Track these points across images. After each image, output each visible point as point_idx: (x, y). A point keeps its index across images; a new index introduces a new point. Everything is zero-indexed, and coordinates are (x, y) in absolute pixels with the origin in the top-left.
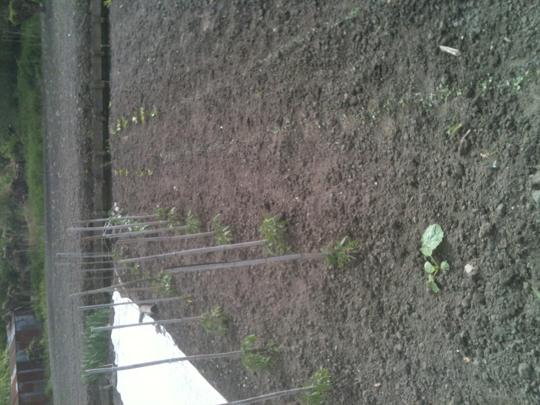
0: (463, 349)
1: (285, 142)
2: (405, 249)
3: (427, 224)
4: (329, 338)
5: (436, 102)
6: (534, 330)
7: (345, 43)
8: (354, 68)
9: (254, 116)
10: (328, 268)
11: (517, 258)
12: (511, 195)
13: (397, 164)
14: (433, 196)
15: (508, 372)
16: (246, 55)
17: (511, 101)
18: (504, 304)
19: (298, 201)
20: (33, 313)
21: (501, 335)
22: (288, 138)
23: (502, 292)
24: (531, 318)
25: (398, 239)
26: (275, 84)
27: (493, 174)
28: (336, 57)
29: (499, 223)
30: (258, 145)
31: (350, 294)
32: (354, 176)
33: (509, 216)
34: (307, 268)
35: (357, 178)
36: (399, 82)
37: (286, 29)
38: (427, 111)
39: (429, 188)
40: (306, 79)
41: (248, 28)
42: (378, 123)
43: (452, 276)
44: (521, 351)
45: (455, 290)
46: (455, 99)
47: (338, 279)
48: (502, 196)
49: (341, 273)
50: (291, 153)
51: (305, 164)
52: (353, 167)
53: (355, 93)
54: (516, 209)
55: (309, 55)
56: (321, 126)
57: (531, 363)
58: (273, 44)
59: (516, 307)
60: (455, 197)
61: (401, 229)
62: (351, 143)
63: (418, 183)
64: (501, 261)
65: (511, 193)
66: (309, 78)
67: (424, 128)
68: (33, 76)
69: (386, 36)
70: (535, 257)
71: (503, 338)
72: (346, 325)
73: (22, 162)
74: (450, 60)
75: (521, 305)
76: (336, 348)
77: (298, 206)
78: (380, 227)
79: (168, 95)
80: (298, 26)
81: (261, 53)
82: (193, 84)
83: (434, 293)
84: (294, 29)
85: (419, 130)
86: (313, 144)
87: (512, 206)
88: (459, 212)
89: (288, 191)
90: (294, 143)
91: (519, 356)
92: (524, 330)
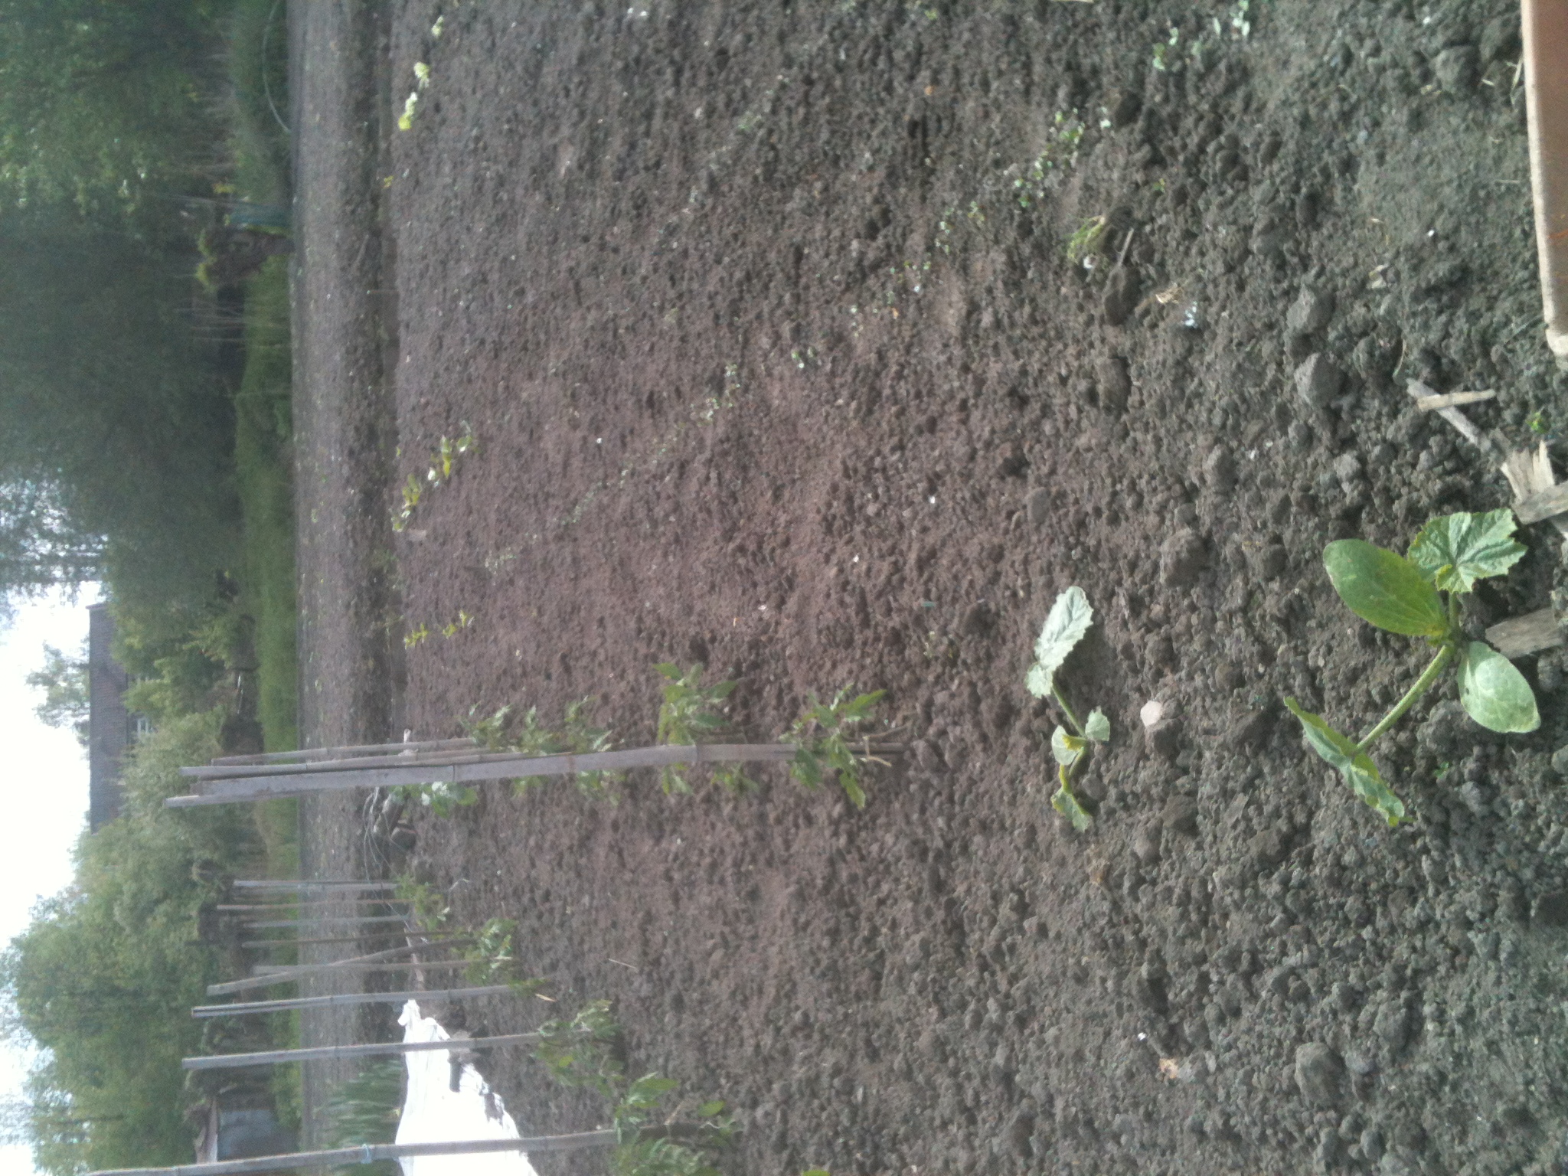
0: (1152, 1026)
1: (728, 439)
2: (1005, 698)
3: (1052, 592)
4: (844, 1062)
5: (1053, 180)
6: (1341, 906)
7: (844, 87)
8: (867, 155)
9: (663, 382)
10: (829, 816)
11: (1280, 641)
12: (1243, 408)
13: (976, 415)
14: (1062, 495)
15: (1271, 1090)
16: (645, 212)
17: (1230, 89)
18: (1247, 819)
19: (766, 616)
20: (270, 1103)
21: (1245, 946)
22: (734, 426)
23: (1242, 777)
24: (1330, 858)
25: (986, 669)
26: (706, 273)
27: (1189, 351)
28: (825, 135)
29: (1219, 521)
30: (675, 468)
31: (888, 896)
32: (880, 491)
33: (1245, 485)
34: (787, 831)
35: (890, 499)
36: (967, 154)
37: (721, 101)
38: (1034, 216)
39: (1053, 472)
40: (770, 232)
41: (647, 134)
42: (931, 306)
43: (1120, 760)
44: (1303, 995)
45: (1127, 808)
46: (1099, 147)
47: (859, 849)
48: (1217, 421)
49: (866, 827)
50: (745, 469)
51: (777, 496)
52: (878, 462)
53: (872, 231)
54: (1263, 455)
55: (771, 154)
56: (806, 361)
57: (1336, 1037)
58: (697, 156)
59: (1282, 825)
60: (1111, 474)
61: (993, 633)
62: (872, 388)
63: (1028, 464)
64: (1237, 664)
65: (1244, 400)
66: (776, 230)
67: (1030, 274)
68: (273, 431)
69: (934, 22)
70: (1330, 619)
71: (1254, 953)
72: (882, 1006)
73: (249, 670)
74: (1075, 25)
75: (1300, 818)
76: (860, 1092)
77: (765, 632)
78: (945, 641)
79: (495, 385)
80: (748, 82)
81: (674, 193)
82: (542, 337)
83: (1079, 835)
84: (737, 96)
85: (1017, 285)
86: (790, 423)
87: (1251, 447)
88: (1123, 523)
89: (744, 592)
90: (751, 435)
91: (1299, 1019)
92: (1308, 909)
